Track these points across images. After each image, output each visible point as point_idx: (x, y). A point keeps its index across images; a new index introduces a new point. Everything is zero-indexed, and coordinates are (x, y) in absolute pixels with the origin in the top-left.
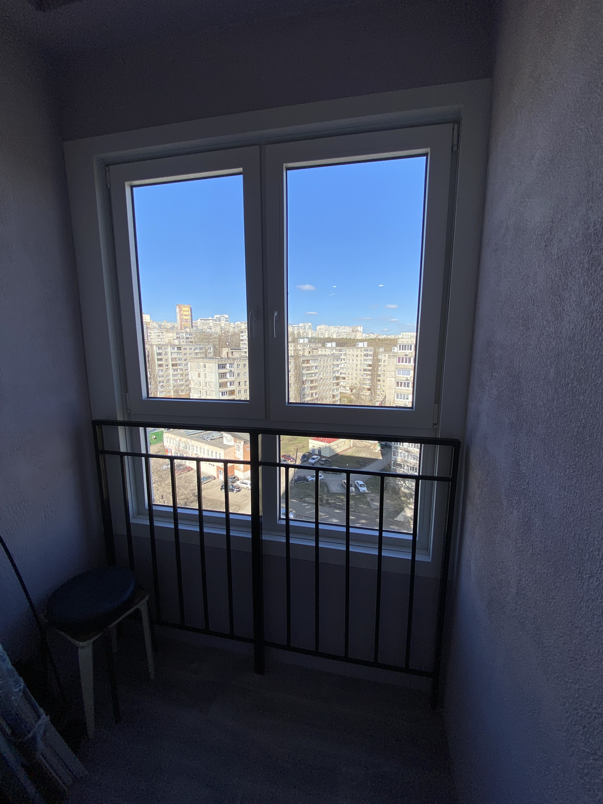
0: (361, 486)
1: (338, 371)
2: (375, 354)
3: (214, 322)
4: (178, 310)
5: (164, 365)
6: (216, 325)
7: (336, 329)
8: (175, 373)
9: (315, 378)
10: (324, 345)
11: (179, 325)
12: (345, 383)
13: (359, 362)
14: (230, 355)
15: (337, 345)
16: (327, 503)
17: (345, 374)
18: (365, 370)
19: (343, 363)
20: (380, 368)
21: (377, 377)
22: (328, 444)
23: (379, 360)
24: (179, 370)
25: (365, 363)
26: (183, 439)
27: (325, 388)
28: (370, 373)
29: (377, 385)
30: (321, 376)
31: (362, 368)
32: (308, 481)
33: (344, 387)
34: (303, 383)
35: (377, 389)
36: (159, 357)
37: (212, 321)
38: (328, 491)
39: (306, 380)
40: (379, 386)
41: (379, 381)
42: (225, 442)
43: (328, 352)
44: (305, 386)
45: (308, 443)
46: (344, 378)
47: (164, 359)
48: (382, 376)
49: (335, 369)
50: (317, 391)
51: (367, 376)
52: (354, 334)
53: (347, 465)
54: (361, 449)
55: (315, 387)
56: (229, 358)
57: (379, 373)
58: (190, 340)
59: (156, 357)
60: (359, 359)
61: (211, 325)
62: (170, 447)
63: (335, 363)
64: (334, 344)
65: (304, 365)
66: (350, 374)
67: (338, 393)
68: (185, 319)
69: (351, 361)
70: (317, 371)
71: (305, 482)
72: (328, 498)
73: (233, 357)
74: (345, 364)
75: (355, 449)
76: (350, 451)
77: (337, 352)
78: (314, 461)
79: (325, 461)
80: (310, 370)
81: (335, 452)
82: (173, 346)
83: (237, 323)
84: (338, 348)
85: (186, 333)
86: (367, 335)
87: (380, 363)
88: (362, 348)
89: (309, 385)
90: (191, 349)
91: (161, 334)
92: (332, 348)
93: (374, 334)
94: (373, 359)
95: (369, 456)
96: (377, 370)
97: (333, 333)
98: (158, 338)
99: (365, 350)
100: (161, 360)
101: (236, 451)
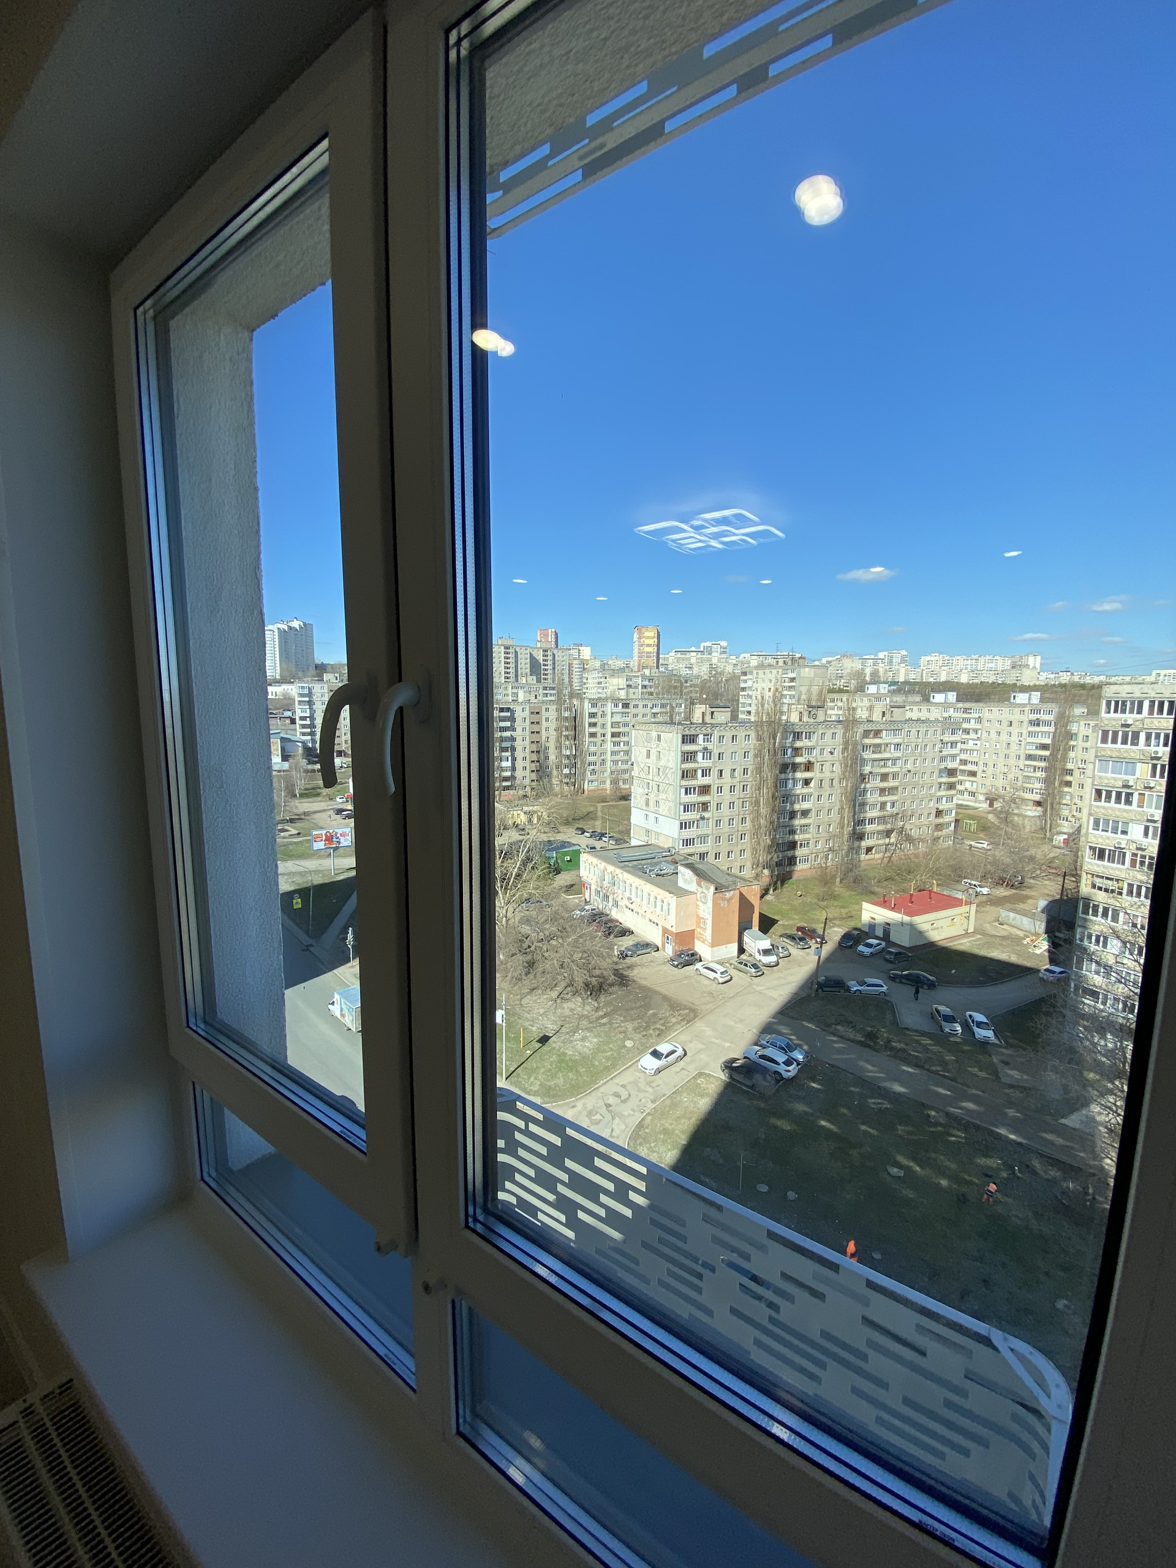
0: (979, 1025)
1: (954, 757)
2: (1062, 721)
3: (699, 655)
4: (636, 636)
5: (599, 735)
6: (700, 662)
7: (969, 662)
8: (616, 748)
9: (891, 770)
10: (926, 699)
11: (636, 664)
12: (975, 784)
13: (1015, 738)
14: (708, 719)
15: (958, 700)
16: (886, 1047)
17: (976, 764)
18: (1030, 757)
19: (973, 740)
20: (1072, 754)
21: (1062, 775)
22: (907, 919)
23: (1071, 736)
24: (622, 744)
25: (1029, 740)
26: (611, 868)
27: (918, 792)
28: (1043, 764)
29: (1062, 795)
30: (909, 766)
31: (1022, 751)
32: (848, 989)
33: (973, 794)
34: (863, 778)
35: (1060, 803)
36: (593, 720)
37: (695, 654)
38: (895, 1022)
39: (871, 773)
40: (1068, 797)
41: (1069, 784)
42: (681, 883)
43: (935, 714)
44: (868, 786)
45: (860, 910)
46: (973, 774)
47: (599, 724)
48: (1076, 773)
49: (946, 753)
50: (895, 798)
51: (1035, 771)
52: (1014, 673)
53: (953, 971)
54: (998, 940)
55: (892, 790)
56: (706, 724)
57: (1069, 766)
58: (649, 690)
59: (587, 720)
60: (1015, 730)
61: (693, 660)
62: (589, 880)
63: (948, 738)
64: (952, 696)
65: (867, 741)
66: (990, 764)
67: (949, 805)
68: (647, 653)
69: (993, 735)
70: (898, 754)
71: (842, 991)
72: (891, 1036)
73: (713, 721)
74: (978, 742)
75: (979, 939)
76: (965, 941)
77: (957, 715)
78: (870, 950)
79: (896, 954)
80: (880, 752)
81: (925, 938)
82: (616, 701)
83: (742, 656)
84: (960, 705)
85: (644, 677)
86: (1053, 676)
87: (1072, 743)
88: (1024, 705)
89: (878, 785)
90: (645, 706)
91: (603, 679)
92: (946, 705)
93: (1072, 674)
94: (1055, 733)
95: (1014, 959)
96: (1065, 758)
97: (961, 670)
98: (599, 688)
99: (1032, 711)
100: (594, 725)
101: (699, 903)
